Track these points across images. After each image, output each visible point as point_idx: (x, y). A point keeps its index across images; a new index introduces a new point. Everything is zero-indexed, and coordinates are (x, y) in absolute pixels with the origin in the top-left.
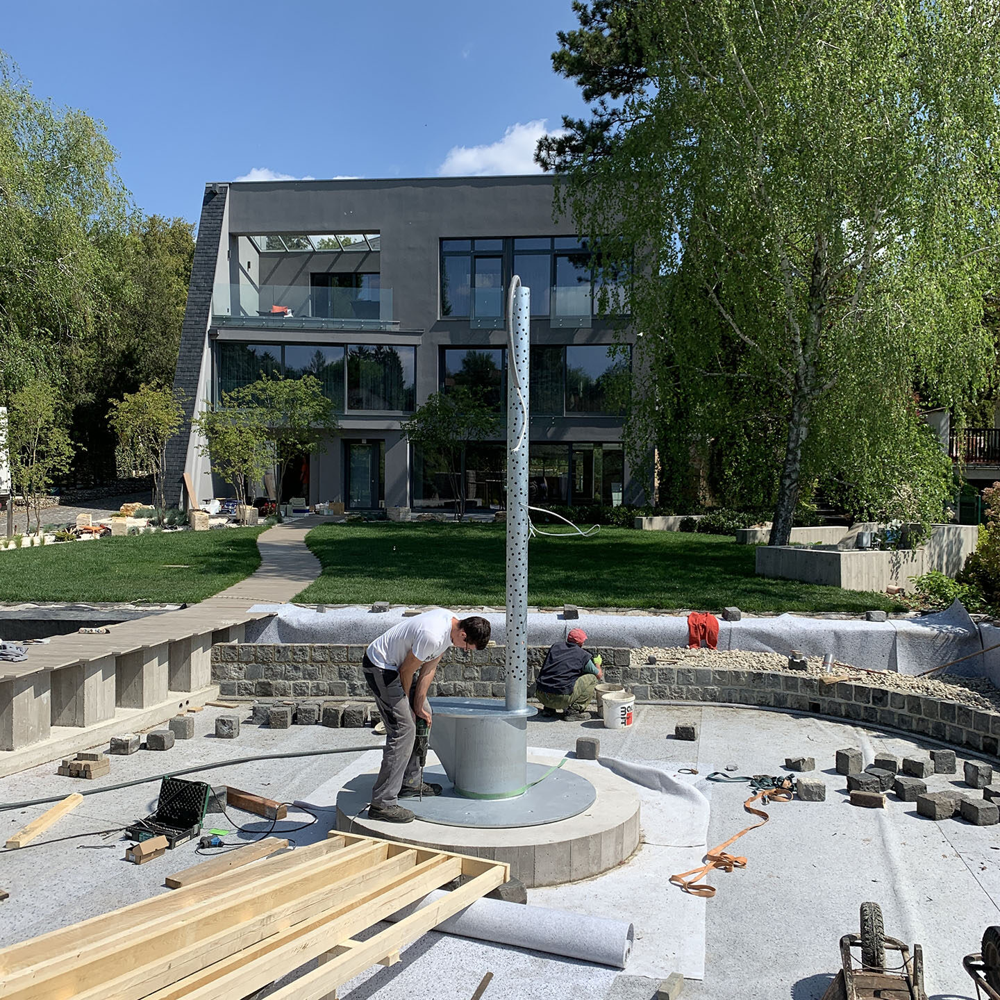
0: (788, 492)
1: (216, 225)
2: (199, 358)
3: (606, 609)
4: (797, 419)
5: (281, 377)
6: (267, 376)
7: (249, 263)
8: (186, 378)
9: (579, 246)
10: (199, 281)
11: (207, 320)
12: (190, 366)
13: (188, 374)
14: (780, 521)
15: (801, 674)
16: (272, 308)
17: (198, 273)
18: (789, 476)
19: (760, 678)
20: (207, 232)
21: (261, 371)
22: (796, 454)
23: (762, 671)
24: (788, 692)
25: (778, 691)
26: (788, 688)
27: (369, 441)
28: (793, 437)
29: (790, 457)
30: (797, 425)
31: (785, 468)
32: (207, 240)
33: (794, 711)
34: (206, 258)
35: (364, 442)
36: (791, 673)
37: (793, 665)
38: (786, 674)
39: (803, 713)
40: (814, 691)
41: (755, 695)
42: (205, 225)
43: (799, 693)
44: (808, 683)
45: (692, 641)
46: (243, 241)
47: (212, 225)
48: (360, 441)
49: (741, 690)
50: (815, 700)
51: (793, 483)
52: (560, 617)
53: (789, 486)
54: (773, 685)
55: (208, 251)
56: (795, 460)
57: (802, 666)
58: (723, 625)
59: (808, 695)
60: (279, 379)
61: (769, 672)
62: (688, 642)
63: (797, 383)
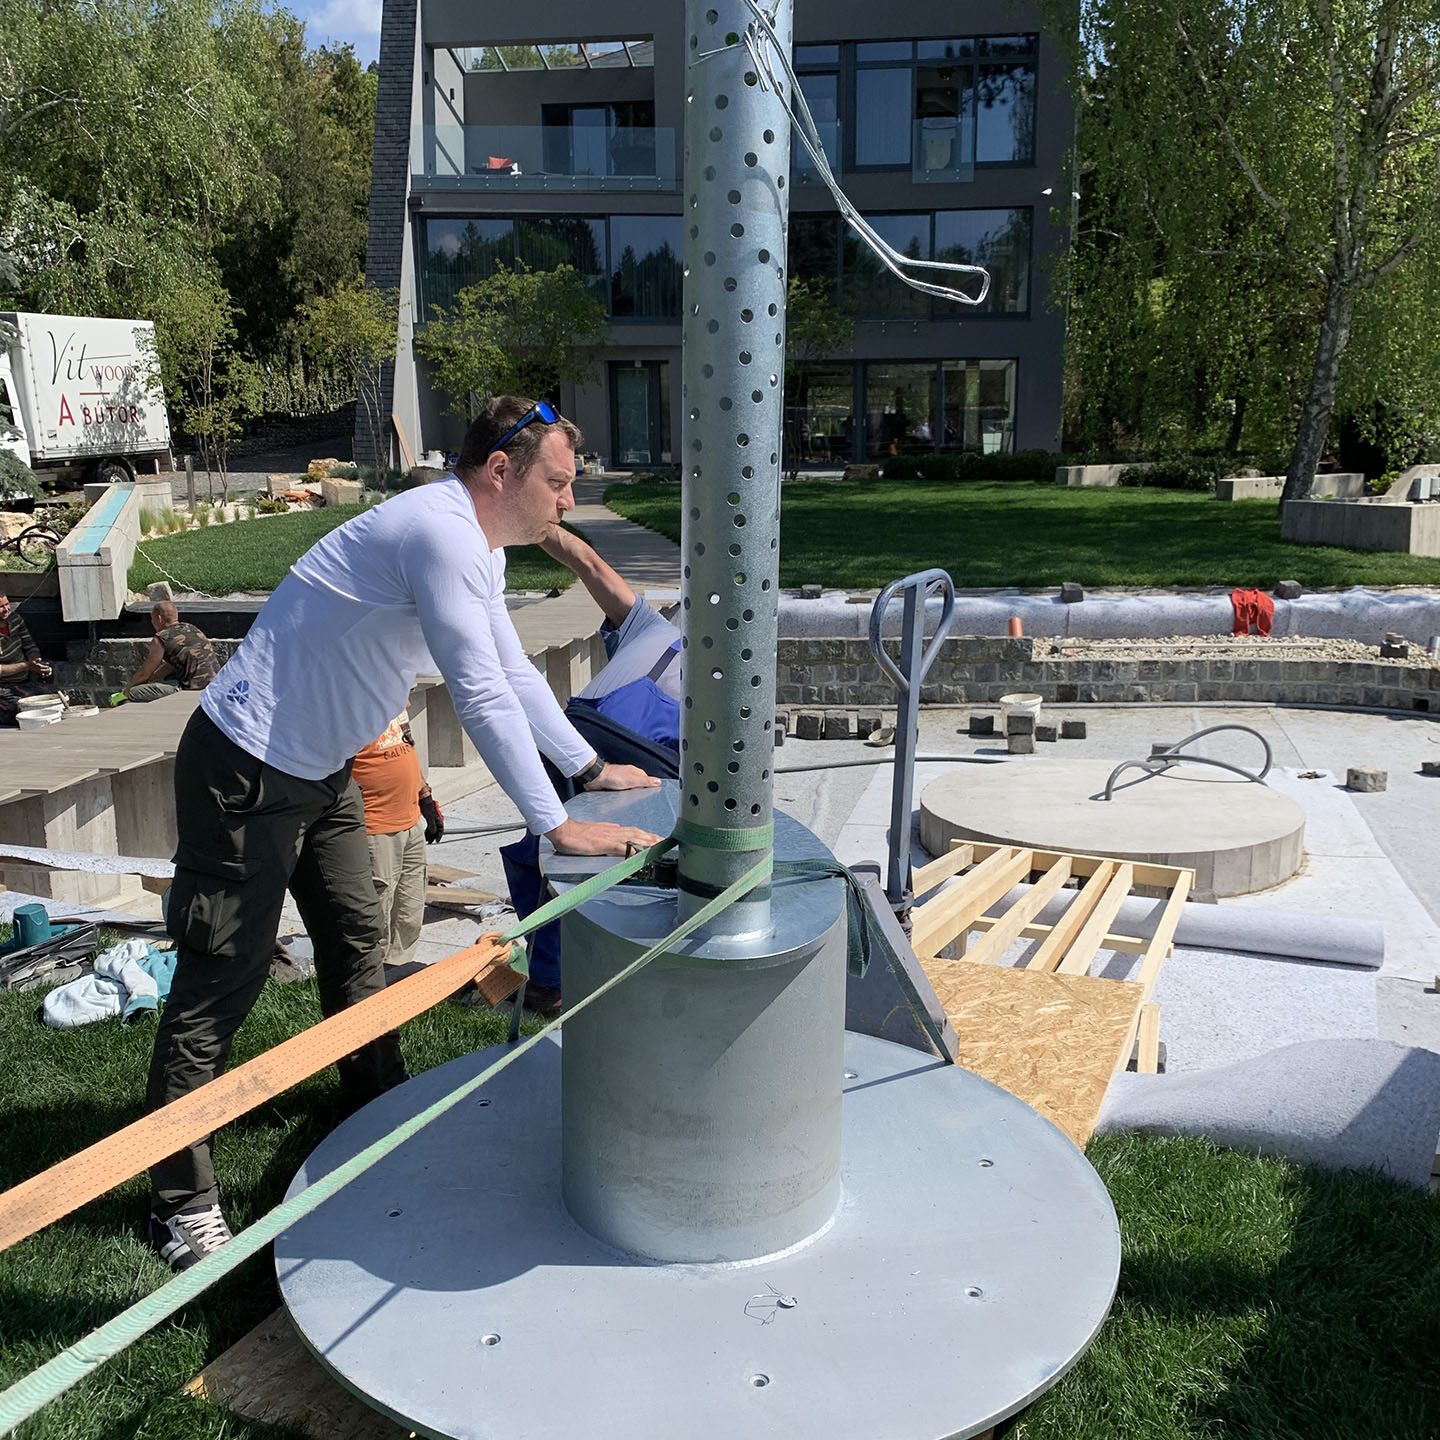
0: (1314, 424)
1: (406, 32)
2: (399, 241)
3: (1110, 588)
4: (1334, 317)
5: (527, 268)
6: (506, 267)
7: (452, 90)
8: (382, 272)
9: (942, 54)
10: (388, 121)
11: (406, 183)
12: (386, 254)
13: (385, 266)
14: (1301, 465)
15: (1401, 662)
16: (488, 161)
17: (385, 109)
18: (1317, 401)
19: (1347, 670)
20: (394, 43)
21: (497, 260)
22: (1330, 369)
23: (1349, 661)
24: (1385, 687)
25: (1370, 685)
26: (1385, 681)
27: (645, 363)
28: (1327, 345)
29: (1321, 373)
30: (1335, 327)
31: (1312, 389)
32: (394, 56)
33: (1392, 711)
34: (396, 86)
35: (638, 365)
36: (1387, 662)
37: (1387, 652)
38: (1383, 664)
39: (1405, 712)
40: (1421, 684)
41: (1338, 691)
42: (390, 32)
43: (1401, 687)
44: (1413, 674)
45: (1238, 628)
46: (441, 54)
47: (401, 32)
48: (631, 363)
49: (1319, 686)
50: (1422, 695)
51: (1323, 411)
52: (1056, 600)
53: (1317, 415)
54: (1364, 678)
55: (398, 73)
56: (1327, 378)
57: (1402, 653)
58: (1279, 605)
59: (1412, 690)
60: (523, 272)
61: (1358, 661)
62: (1232, 628)
63: (1338, 265)
